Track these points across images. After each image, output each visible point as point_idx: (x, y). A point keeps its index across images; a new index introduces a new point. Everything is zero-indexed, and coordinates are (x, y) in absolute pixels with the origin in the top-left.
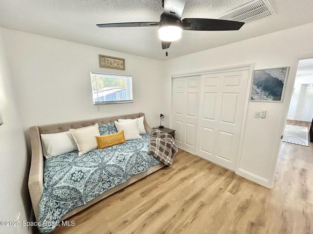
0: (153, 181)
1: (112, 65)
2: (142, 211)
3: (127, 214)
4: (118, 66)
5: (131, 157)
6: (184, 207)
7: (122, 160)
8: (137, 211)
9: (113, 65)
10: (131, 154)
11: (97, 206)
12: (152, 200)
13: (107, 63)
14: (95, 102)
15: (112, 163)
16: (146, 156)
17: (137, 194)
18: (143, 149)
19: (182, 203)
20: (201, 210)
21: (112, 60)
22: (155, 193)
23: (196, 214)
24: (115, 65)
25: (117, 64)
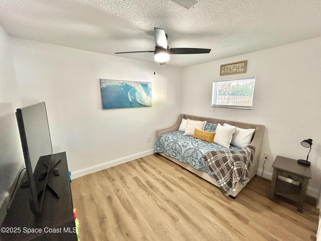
0: (199, 184)
1: (231, 71)
2: (167, 179)
3: (166, 173)
4: (237, 70)
5: (190, 148)
6: (171, 202)
7: (184, 146)
8: (167, 176)
9: (233, 70)
10: (192, 147)
11: (171, 163)
12: (177, 183)
13: (227, 70)
14: (213, 105)
15: (180, 144)
16: (200, 156)
17: (181, 175)
18: (202, 151)
19: (175, 201)
20: (168, 215)
21: (232, 67)
22: (184, 185)
23: (164, 209)
24: (235, 70)
25: (237, 69)
